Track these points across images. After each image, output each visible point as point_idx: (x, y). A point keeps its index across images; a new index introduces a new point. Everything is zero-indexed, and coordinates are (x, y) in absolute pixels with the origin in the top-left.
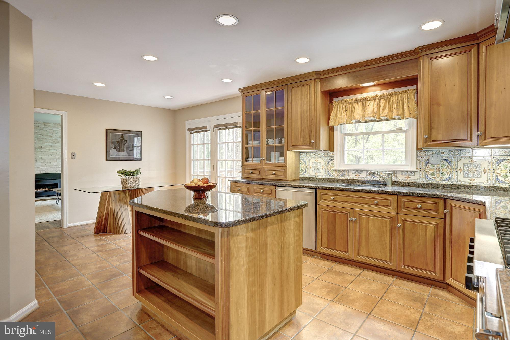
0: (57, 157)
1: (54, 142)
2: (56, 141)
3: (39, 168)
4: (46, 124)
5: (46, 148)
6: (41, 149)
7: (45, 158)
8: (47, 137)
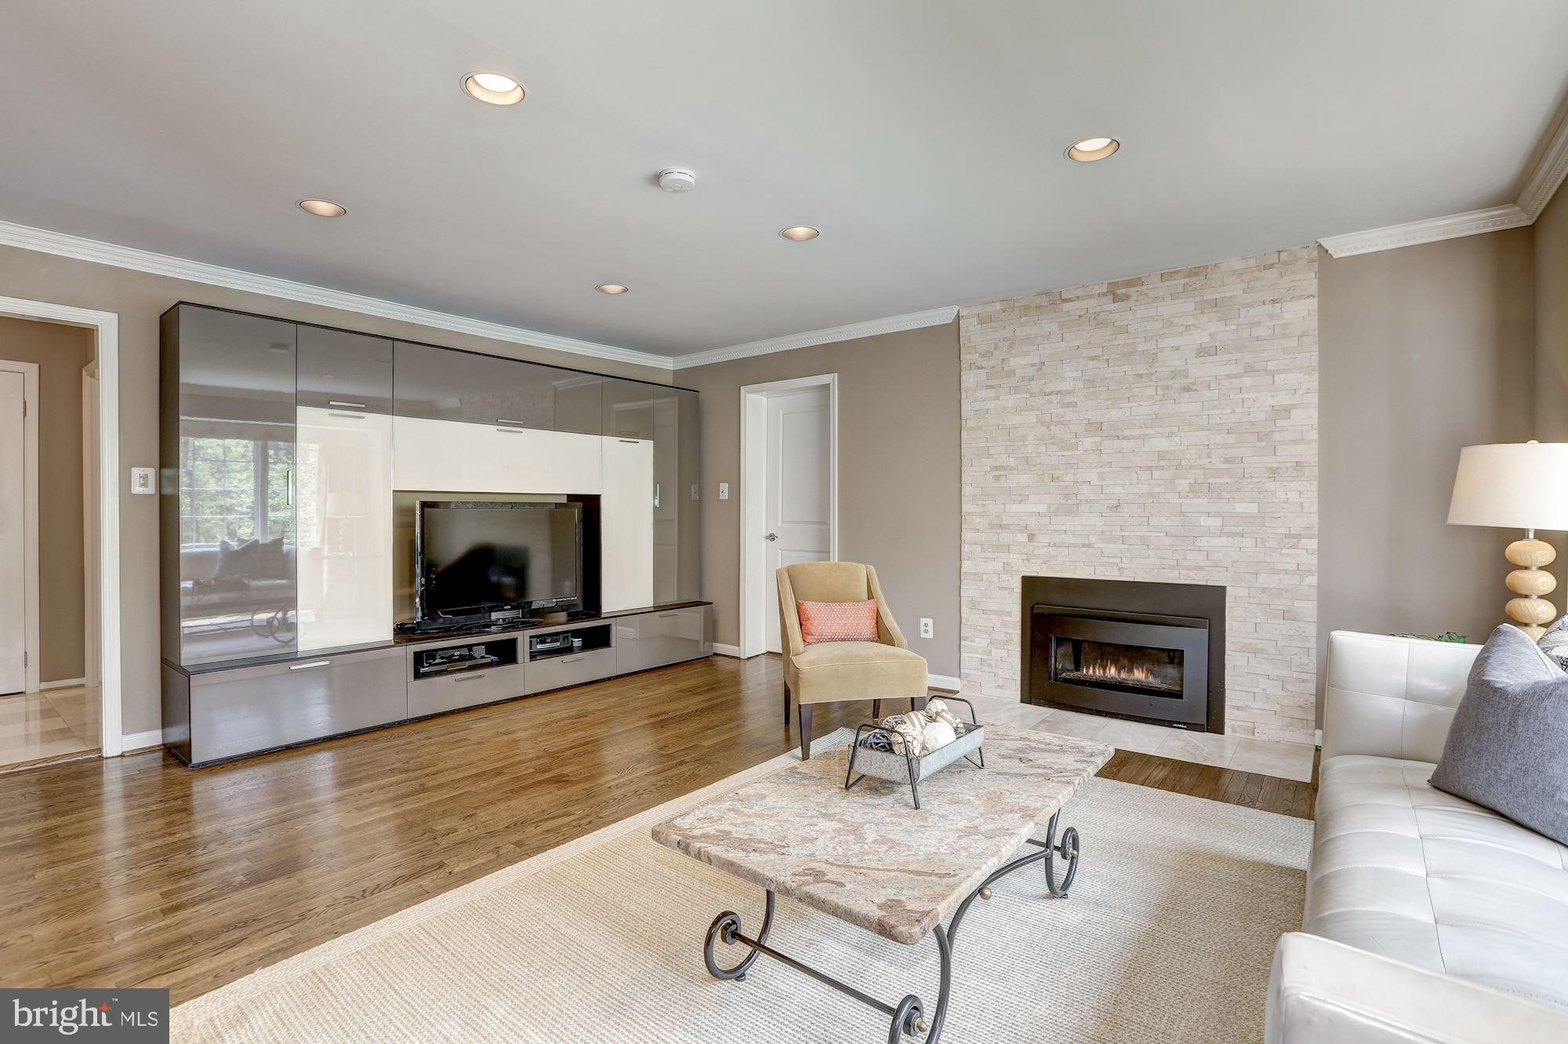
0: (1183, 484)
2: (1177, 384)
3: (1088, 546)
4: (1124, 290)
5: (1127, 433)
6: (1098, 439)
7: (1118, 489)
8: (1127, 368)
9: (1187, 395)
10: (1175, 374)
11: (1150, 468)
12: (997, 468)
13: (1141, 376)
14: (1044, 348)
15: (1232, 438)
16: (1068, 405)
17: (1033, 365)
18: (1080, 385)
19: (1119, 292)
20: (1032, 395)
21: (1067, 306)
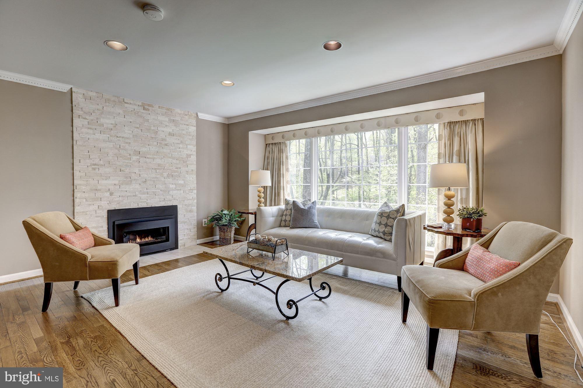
0: (165, 175)
1: (161, 143)
2: (163, 143)
3: (135, 196)
4: (147, 107)
5: (148, 156)
6: (138, 157)
7: (146, 176)
8: (148, 134)
9: (166, 147)
10: (163, 140)
11: (156, 169)
12: (95, 164)
13: (152, 138)
14: (117, 119)
15: (178, 162)
16: (127, 143)
17: (112, 124)
18: (131, 136)
19: (146, 107)
20: (111, 136)
21: (126, 105)
